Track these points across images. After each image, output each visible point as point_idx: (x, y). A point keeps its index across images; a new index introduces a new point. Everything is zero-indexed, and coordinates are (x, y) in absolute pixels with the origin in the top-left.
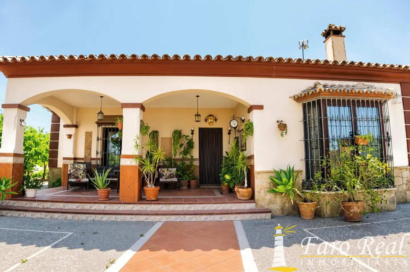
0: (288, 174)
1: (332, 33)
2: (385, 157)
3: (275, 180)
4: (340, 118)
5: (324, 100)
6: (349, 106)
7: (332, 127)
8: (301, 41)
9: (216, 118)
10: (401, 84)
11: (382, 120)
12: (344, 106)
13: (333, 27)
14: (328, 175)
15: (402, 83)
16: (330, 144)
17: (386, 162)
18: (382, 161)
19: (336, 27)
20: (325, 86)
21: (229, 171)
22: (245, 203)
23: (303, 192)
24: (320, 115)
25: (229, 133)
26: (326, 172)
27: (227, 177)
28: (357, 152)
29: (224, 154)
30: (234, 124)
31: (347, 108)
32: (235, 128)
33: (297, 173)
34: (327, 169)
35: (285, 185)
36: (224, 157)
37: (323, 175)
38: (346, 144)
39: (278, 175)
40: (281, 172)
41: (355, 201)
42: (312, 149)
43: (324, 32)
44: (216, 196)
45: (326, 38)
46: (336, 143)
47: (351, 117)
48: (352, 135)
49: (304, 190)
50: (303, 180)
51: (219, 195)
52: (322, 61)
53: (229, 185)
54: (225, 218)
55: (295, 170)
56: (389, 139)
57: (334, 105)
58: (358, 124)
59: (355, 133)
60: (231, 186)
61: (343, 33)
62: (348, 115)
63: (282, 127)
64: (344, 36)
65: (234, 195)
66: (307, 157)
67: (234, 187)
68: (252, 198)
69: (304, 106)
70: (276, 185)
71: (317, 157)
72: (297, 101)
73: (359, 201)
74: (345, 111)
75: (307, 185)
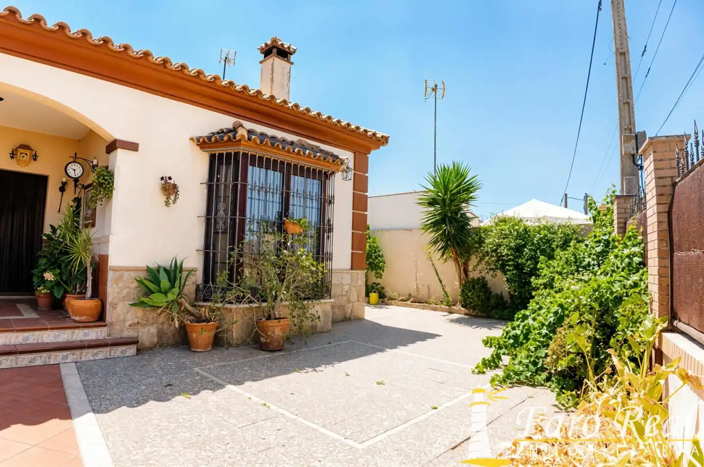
0: (172, 274)
1: (275, 51)
2: (323, 254)
3: (147, 283)
4: (266, 188)
5: (245, 155)
6: (281, 171)
7: (253, 200)
8: (225, 50)
9: (36, 154)
10: (355, 153)
11: (324, 199)
12: (275, 170)
13: (280, 43)
14: (239, 277)
15: (357, 153)
16: (247, 228)
17: (323, 261)
18: (317, 259)
19: (282, 45)
20: (250, 132)
21: (54, 264)
22: (84, 327)
23: (194, 306)
24: (236, 179)
25: (62, 189)
26: (235, 272)
27: (49, 276)
28: (285, 243)
29: (47, 230)
30: (75, 170)
31: (278, 174)
32: (76, 180)
33: (187, 273)
34: (238, 267)
35: (165, 293)
36: (45, 235)
37: (231, 279)
38: (270, 230)
39: (153, 274)
40: (158, 271)
41: (276, 319)
42: (216, 233)
43: (263, 45)
44: (22, 315)
45: (265, 57)
46: (255, 227)
47: (283, 189)
48: (280, 217)
49: (196, 303)
50: (198, 286)
51: (29, 314)
52: (252, 90)
53: (52, 293)
54: (40, 360)
55: (185, 268)
56: (330, 230)
57: (260, 166)
58: (291, 202)
59: (285, 214)
60: (58, 295)
61: (292, 58)
62: (279, 184)
63: (169, 189)
64: (292, 63)
65: (64, 312)
66: (207, 246)
67: (64, 297)
68: (100, 318)
69: (212, 158)
70: (149, 292)
71: (224, 249)
72: (201, 148)
73: (282, 318)
74: (274, 178)
75: (204, 293)
